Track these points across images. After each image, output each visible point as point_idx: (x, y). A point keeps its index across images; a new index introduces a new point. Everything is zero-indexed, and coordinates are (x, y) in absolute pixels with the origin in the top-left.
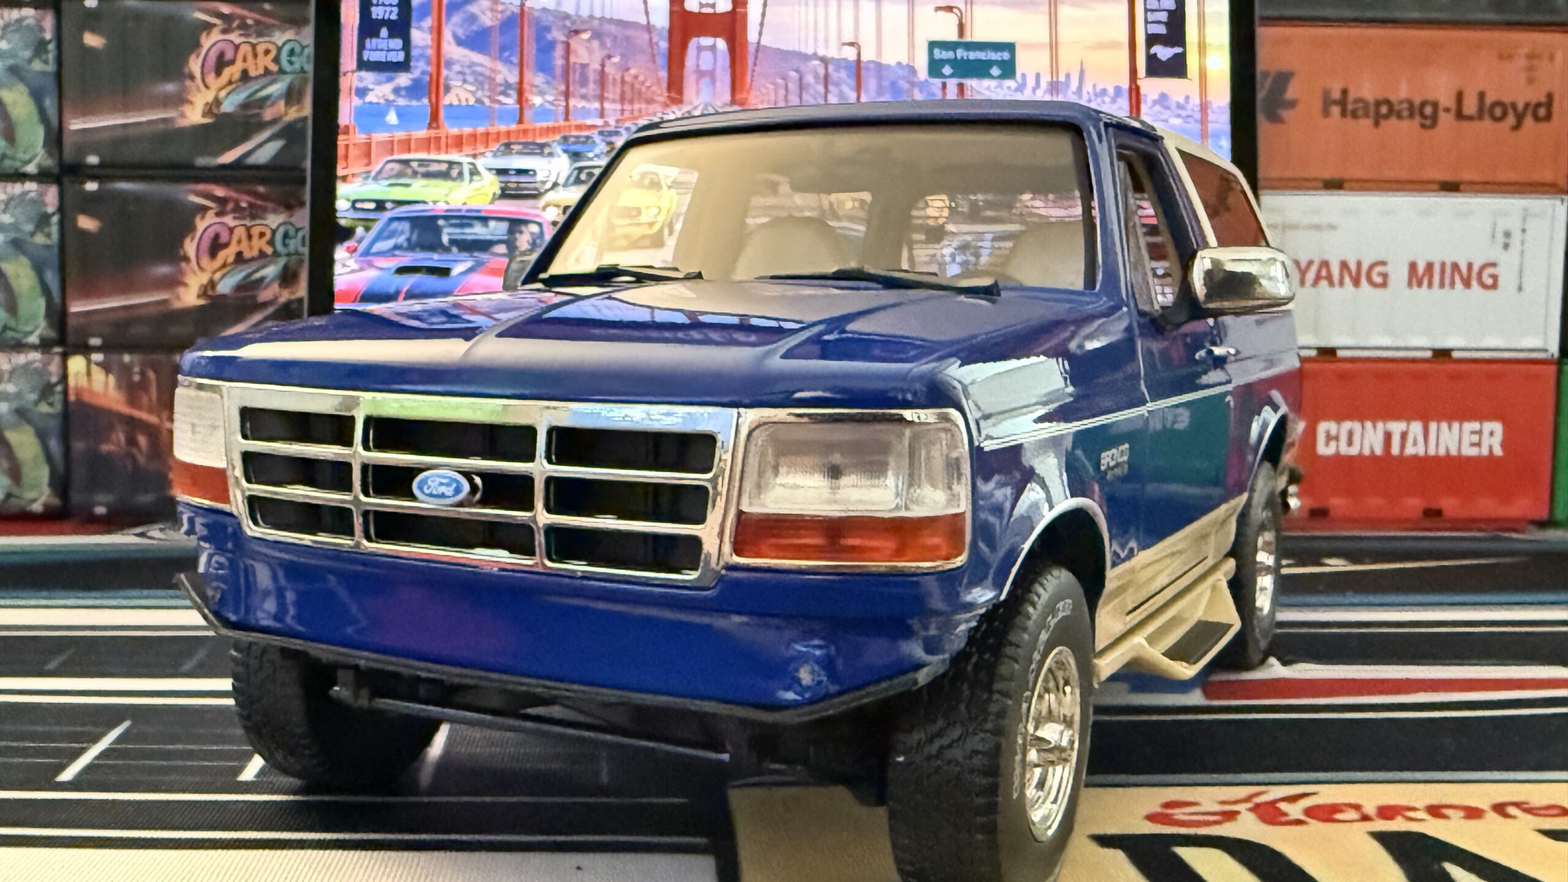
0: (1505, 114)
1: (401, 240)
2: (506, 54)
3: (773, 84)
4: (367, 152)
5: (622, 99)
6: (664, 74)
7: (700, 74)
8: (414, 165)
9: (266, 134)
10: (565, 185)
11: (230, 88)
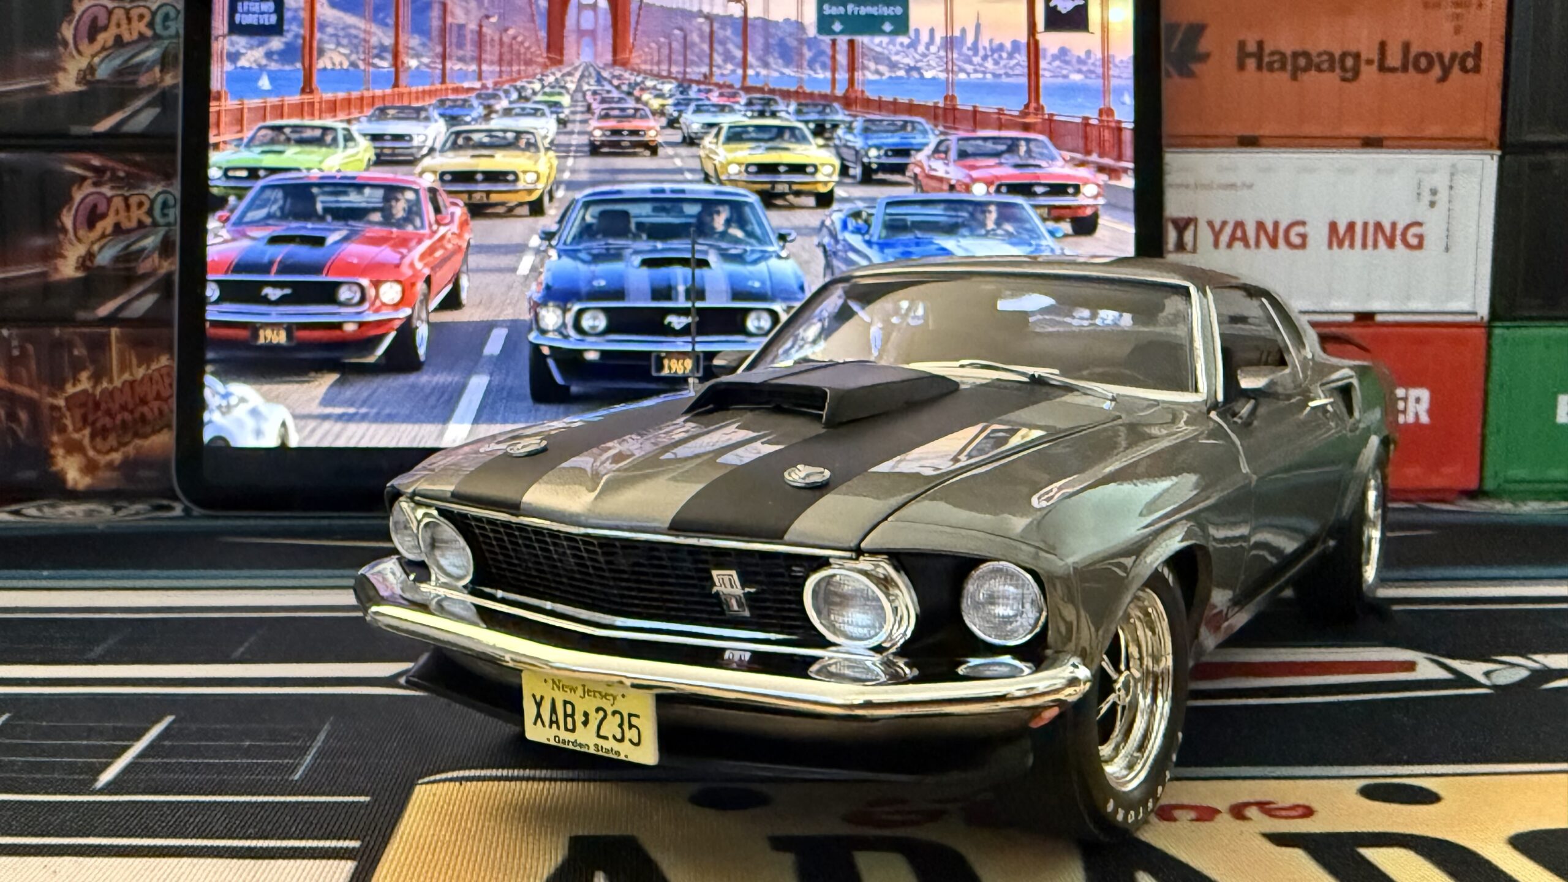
0: (1430, 65)
1: (274, 208)
2: (381, 15)
3: (657, 43)
4: (239, 120)
5: (500, 62)
6: (543, 34)
7: (581, 33)
8: (287, 131)
9: (139, 103)
10: (442, 151)
11: (104, 54)
